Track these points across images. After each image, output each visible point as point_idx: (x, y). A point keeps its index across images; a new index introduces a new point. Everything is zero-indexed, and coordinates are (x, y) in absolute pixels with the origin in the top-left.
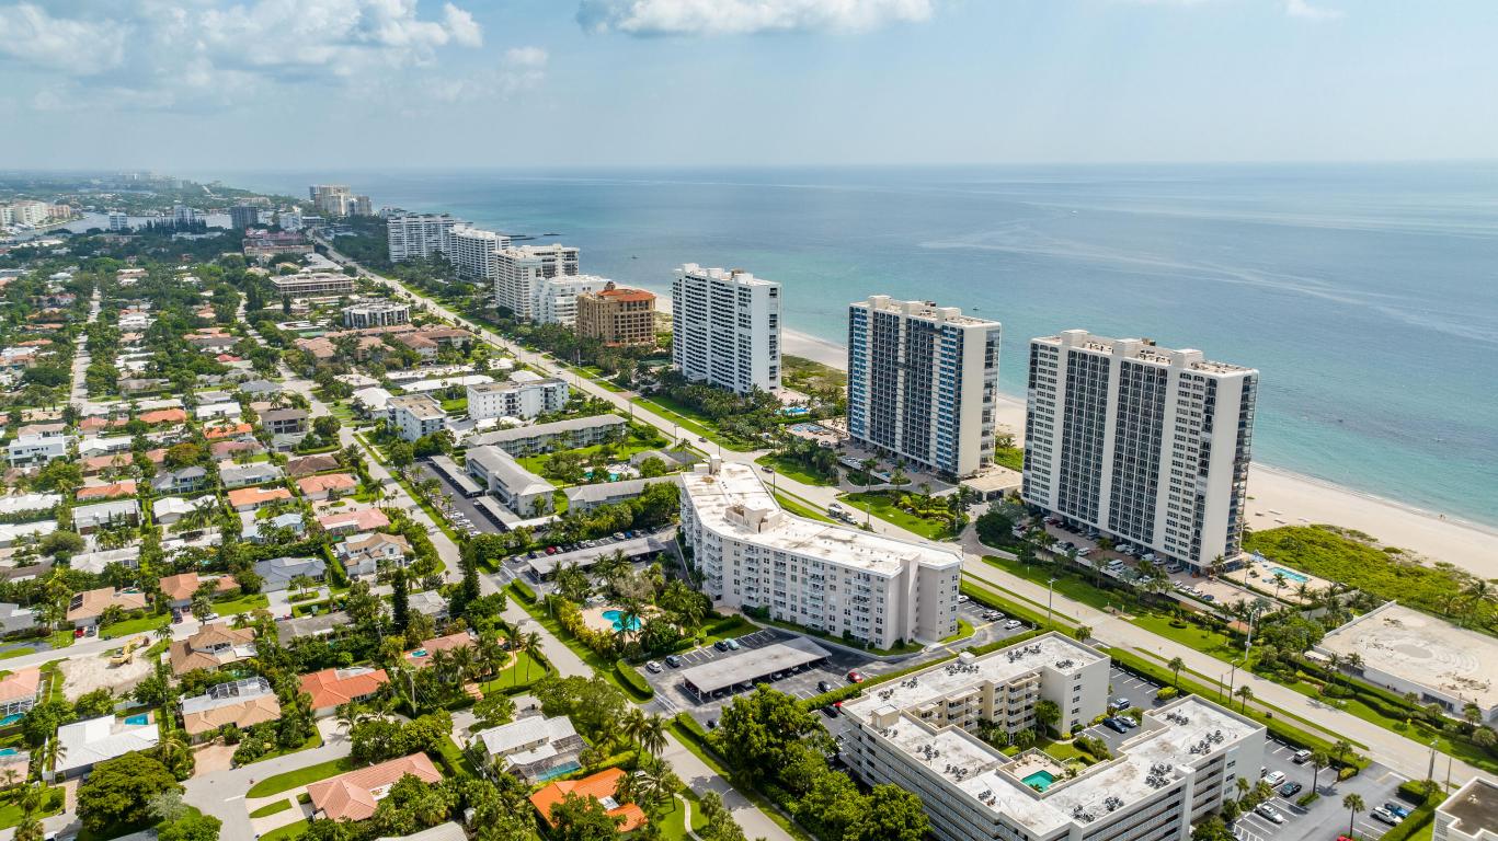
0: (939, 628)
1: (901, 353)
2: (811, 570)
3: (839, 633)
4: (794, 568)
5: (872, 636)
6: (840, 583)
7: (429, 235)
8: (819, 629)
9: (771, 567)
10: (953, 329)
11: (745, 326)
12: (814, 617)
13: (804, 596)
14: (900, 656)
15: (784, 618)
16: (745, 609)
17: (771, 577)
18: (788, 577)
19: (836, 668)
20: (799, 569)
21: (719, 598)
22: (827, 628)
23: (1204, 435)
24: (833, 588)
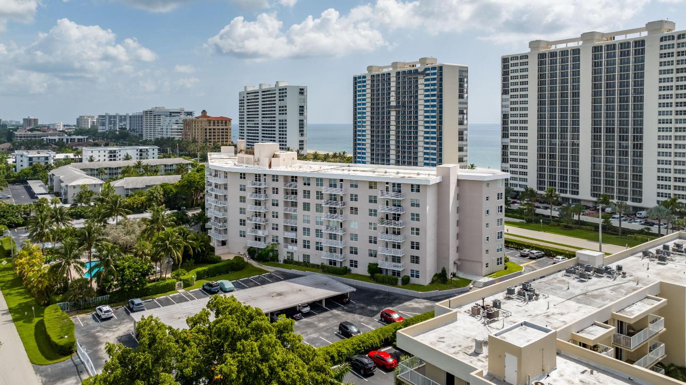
0: (486, 258)
1: (392, 99)
2: (326, 190)
3: (362, 269)
4: (307, 194)
5: (405, 267)
6: (363, 205)
8: (338, 266)
9: (280, 197)
11: (283, 114)
12: (332, 250)
13: (318, 227)
14: (446, 292)
15: (296, 259)
16: (252, 252)
17: (280, 210)
18: (300, 206)
19: (363, 308)
20: (313, 195)
21: (224, 243)
22: (347, 264)
24: (354, 210)
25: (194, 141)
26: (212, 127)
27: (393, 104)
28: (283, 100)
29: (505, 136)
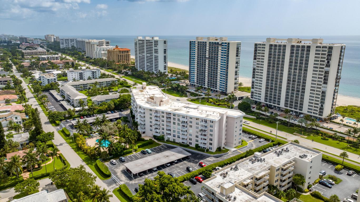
1: (207, 54)
2: (182, 119)
3: (193, 145)
4: (174, 119)
5: (207, 146)
7: (71, 42)
8: (185, 144)
9: (165, 119)
10: (226, 43)
11: (156, 53)
12: (183, 139)
13: (178, 130)
14: (220, 154)
15: (170, 140)
16: (155, 137)
17: (165, 123)
18: (172, 123)
19: (193, 160)
20: (177, 119)
21: (144, 133)
22: (188, 144)
23: (326, 69)
24: (191, 126)
25: (114, 61)
26: (121, 54)
27: (207, 56)
28: (156, 46)
29: (253, 77)
